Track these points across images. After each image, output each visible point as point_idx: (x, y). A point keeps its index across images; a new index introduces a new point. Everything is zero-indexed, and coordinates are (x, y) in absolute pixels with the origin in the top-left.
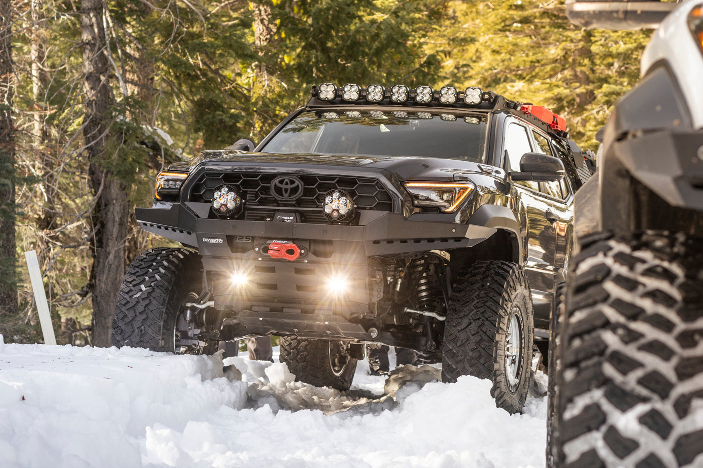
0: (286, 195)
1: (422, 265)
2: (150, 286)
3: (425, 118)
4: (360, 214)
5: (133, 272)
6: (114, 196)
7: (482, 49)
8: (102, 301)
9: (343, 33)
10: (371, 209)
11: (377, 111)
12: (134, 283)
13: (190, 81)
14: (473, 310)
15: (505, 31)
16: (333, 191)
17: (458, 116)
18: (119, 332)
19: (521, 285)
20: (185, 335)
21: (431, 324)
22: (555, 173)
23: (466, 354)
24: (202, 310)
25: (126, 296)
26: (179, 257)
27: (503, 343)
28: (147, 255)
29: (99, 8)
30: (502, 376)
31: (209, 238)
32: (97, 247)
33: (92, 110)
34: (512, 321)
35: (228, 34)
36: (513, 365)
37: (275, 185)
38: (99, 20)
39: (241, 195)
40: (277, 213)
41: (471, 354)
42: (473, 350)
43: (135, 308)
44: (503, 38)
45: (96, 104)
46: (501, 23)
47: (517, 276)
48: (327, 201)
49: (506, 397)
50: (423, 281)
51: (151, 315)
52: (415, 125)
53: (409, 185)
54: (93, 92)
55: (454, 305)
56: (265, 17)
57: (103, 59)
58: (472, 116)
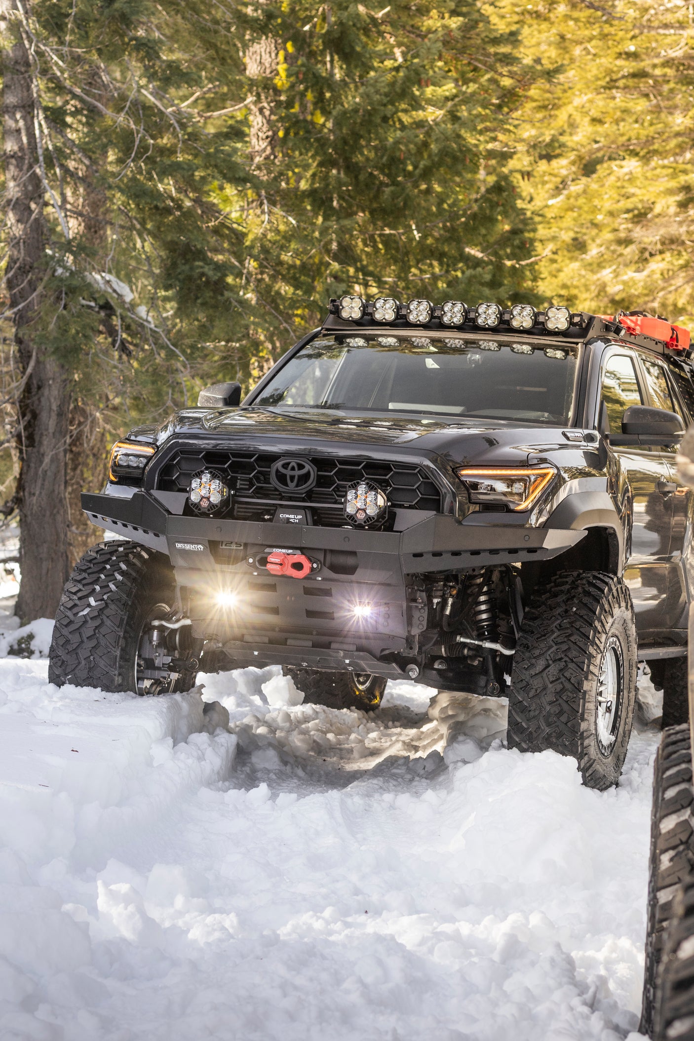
0: (292, 486)
1: (482, 575)
2: (102, 600)
3: (489, 350)
4: (395, 514)
5: (79, 578)
6: (50, 375)
7: (577, 117)
8: (34, 522)
9: (377, 142)
10: (410, 507)
11: (422, 337)
12: (80, 594)
13: (158, 217)
14: (552, 647)
15: (610, 89)
16: (358, 483)
17: (535, 347)
18: (60, 663)
19: (620, 607)
20: (150, 664)
21: (494, 658)
22: (672, 435)
23: (541, 708)
24: (174, 631)
25: (69, 613)
26: (142, 557)
27: (593, 693)
28: (97, 552)
29: (29, 106)
30: (592, 737)
31: (184, 543)
32: (26, 447)
33: (19, 251)
34: (608, 654)
35: (212, 150)
36: (607, 714)
37: (277, 471)
38: (29, 123)
39: (230, 483)
40: (279, 510)
41: (548, 708)
42: (551, 703)
43: (82, 630)
44: (608, 101)
45: (24, 242)
46: (605, 77)
47: (615, 594)
48: (349, 498)
49: (596, 766)
50: (482, 598)
51: (103, 642)
52: (475, 361)
53: (464, 472)
54: (21, 226)
55: (526, 638)
56: (265, 105)
57: (36, 180)
58: (556, 348)
